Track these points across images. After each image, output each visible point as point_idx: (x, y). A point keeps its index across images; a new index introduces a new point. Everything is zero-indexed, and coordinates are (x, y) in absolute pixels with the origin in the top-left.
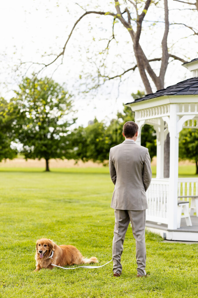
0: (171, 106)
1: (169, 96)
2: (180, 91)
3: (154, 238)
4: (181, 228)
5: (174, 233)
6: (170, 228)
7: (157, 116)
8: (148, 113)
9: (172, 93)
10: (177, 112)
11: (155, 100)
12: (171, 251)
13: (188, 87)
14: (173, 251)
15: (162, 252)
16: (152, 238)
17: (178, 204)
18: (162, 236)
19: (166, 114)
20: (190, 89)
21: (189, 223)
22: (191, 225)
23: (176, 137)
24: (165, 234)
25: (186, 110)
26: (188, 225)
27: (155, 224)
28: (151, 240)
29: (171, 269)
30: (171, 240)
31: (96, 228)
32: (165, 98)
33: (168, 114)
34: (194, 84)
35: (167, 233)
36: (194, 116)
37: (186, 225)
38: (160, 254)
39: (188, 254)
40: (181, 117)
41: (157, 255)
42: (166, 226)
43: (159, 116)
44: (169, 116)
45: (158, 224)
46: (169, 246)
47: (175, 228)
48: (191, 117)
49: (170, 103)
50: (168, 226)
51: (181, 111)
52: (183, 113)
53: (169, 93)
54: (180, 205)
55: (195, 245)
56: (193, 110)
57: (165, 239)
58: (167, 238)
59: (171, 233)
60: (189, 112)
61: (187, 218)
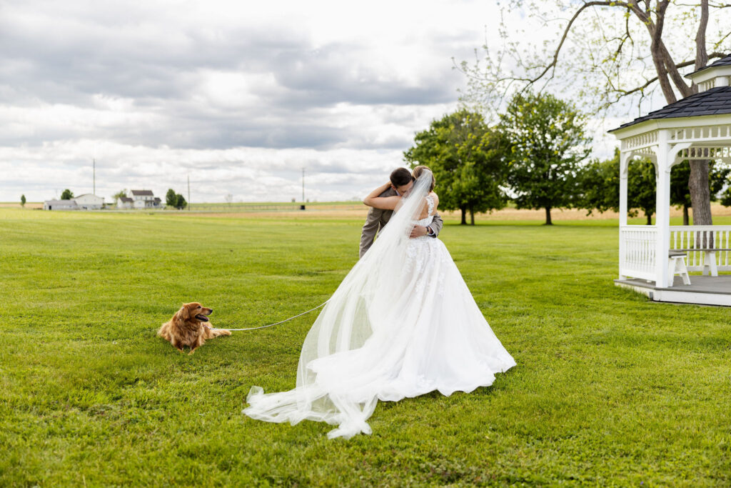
0: (660, 132)
1: (658, 120)
2: (671, 112)
3: (637, 298)
4: (673, 286)
5: (662, 292)
6: (658, 286)
7: (645, 146)
8: (638, 141)
9: (661, 115)
10: (668, 139)
11: (641, 126)
12: (648, 311)
13: (684, 107)
14: (651, 311)
15: (637, 311)
16: (634, 298)
17: (670, 256)
18: (648, 295)
19: (655, 143)
20: (687, 109)
21: (687, 281)
22: (690, 284)
23: (666, 172)
24: (651, 293)
25: (680, 137)
26: (685, 283)
27: (644, 281)
28: (631, 300)
29: (634, 327)
30: (659, 301)
31: (569, 287)
32: (652, 122)
33: (657, 143)
34: (693, 102)
35: (654, 291)
36: (691, 144)
37: (683, 283)
38: (632, 314)
39: (667, 315)
40: (673, 145)
41: (627, 315)
42: (654, 283)
43: (648, 145)
44: (658, 145)
45: (648, 282)
46: (649, 306)
47: (666, 287)
48: (687, 146)
49: (659, 129)
50: (657, 283)
51: (673, 137)
52: (676, 140)
53: (657, 116)
54: (672, 257)
55: (683, 307)
56: (689, 136)
57: (652, 300)
58: (655, 299)
59: (659, 292)
60: (685, 139)
61: (684, 274)
